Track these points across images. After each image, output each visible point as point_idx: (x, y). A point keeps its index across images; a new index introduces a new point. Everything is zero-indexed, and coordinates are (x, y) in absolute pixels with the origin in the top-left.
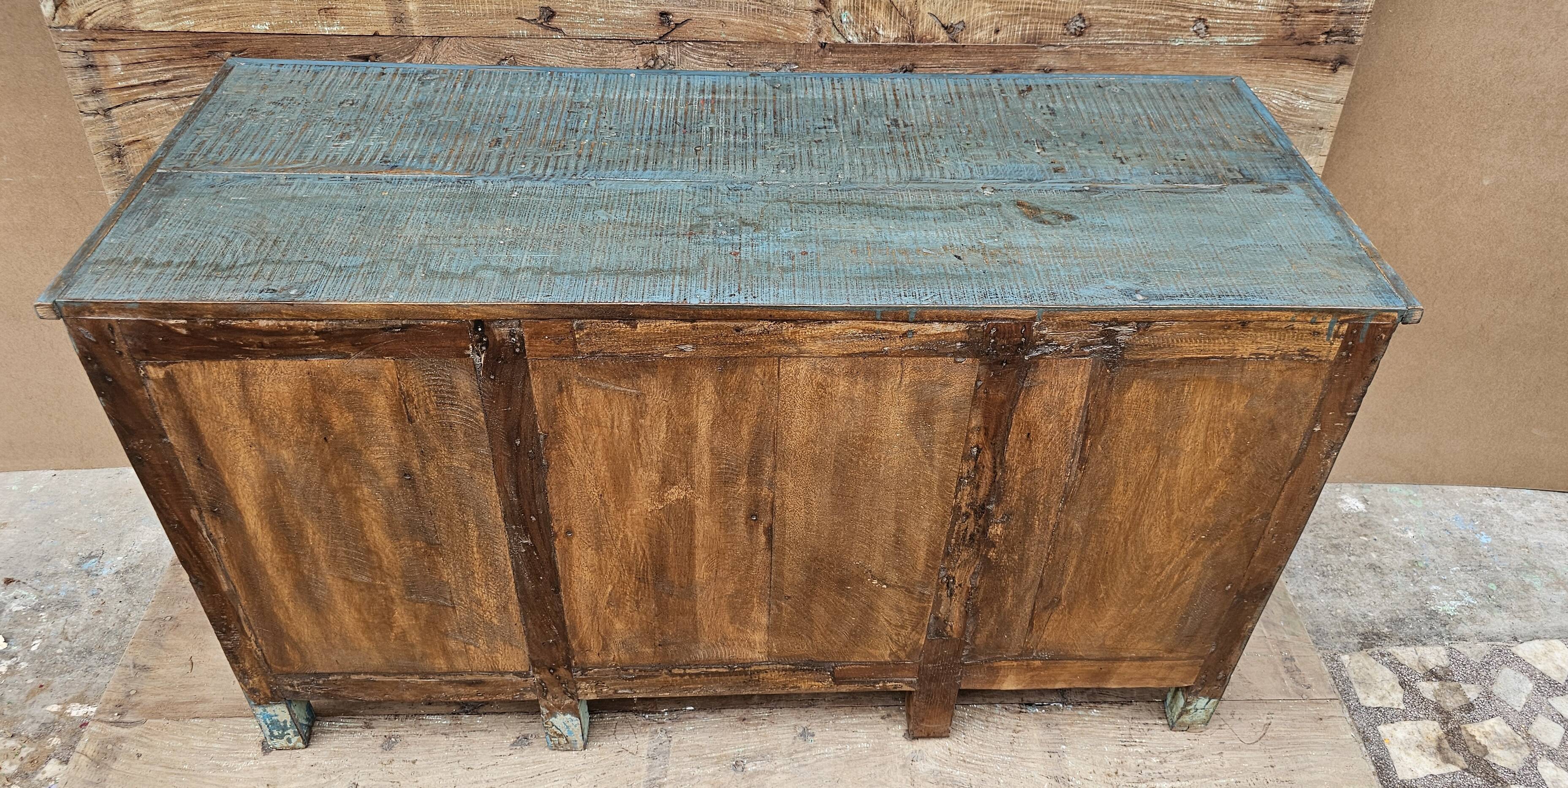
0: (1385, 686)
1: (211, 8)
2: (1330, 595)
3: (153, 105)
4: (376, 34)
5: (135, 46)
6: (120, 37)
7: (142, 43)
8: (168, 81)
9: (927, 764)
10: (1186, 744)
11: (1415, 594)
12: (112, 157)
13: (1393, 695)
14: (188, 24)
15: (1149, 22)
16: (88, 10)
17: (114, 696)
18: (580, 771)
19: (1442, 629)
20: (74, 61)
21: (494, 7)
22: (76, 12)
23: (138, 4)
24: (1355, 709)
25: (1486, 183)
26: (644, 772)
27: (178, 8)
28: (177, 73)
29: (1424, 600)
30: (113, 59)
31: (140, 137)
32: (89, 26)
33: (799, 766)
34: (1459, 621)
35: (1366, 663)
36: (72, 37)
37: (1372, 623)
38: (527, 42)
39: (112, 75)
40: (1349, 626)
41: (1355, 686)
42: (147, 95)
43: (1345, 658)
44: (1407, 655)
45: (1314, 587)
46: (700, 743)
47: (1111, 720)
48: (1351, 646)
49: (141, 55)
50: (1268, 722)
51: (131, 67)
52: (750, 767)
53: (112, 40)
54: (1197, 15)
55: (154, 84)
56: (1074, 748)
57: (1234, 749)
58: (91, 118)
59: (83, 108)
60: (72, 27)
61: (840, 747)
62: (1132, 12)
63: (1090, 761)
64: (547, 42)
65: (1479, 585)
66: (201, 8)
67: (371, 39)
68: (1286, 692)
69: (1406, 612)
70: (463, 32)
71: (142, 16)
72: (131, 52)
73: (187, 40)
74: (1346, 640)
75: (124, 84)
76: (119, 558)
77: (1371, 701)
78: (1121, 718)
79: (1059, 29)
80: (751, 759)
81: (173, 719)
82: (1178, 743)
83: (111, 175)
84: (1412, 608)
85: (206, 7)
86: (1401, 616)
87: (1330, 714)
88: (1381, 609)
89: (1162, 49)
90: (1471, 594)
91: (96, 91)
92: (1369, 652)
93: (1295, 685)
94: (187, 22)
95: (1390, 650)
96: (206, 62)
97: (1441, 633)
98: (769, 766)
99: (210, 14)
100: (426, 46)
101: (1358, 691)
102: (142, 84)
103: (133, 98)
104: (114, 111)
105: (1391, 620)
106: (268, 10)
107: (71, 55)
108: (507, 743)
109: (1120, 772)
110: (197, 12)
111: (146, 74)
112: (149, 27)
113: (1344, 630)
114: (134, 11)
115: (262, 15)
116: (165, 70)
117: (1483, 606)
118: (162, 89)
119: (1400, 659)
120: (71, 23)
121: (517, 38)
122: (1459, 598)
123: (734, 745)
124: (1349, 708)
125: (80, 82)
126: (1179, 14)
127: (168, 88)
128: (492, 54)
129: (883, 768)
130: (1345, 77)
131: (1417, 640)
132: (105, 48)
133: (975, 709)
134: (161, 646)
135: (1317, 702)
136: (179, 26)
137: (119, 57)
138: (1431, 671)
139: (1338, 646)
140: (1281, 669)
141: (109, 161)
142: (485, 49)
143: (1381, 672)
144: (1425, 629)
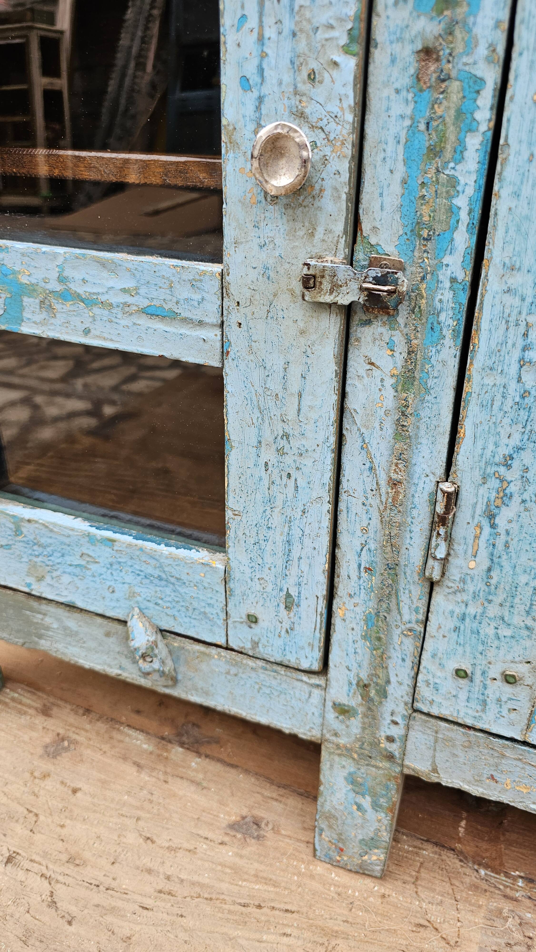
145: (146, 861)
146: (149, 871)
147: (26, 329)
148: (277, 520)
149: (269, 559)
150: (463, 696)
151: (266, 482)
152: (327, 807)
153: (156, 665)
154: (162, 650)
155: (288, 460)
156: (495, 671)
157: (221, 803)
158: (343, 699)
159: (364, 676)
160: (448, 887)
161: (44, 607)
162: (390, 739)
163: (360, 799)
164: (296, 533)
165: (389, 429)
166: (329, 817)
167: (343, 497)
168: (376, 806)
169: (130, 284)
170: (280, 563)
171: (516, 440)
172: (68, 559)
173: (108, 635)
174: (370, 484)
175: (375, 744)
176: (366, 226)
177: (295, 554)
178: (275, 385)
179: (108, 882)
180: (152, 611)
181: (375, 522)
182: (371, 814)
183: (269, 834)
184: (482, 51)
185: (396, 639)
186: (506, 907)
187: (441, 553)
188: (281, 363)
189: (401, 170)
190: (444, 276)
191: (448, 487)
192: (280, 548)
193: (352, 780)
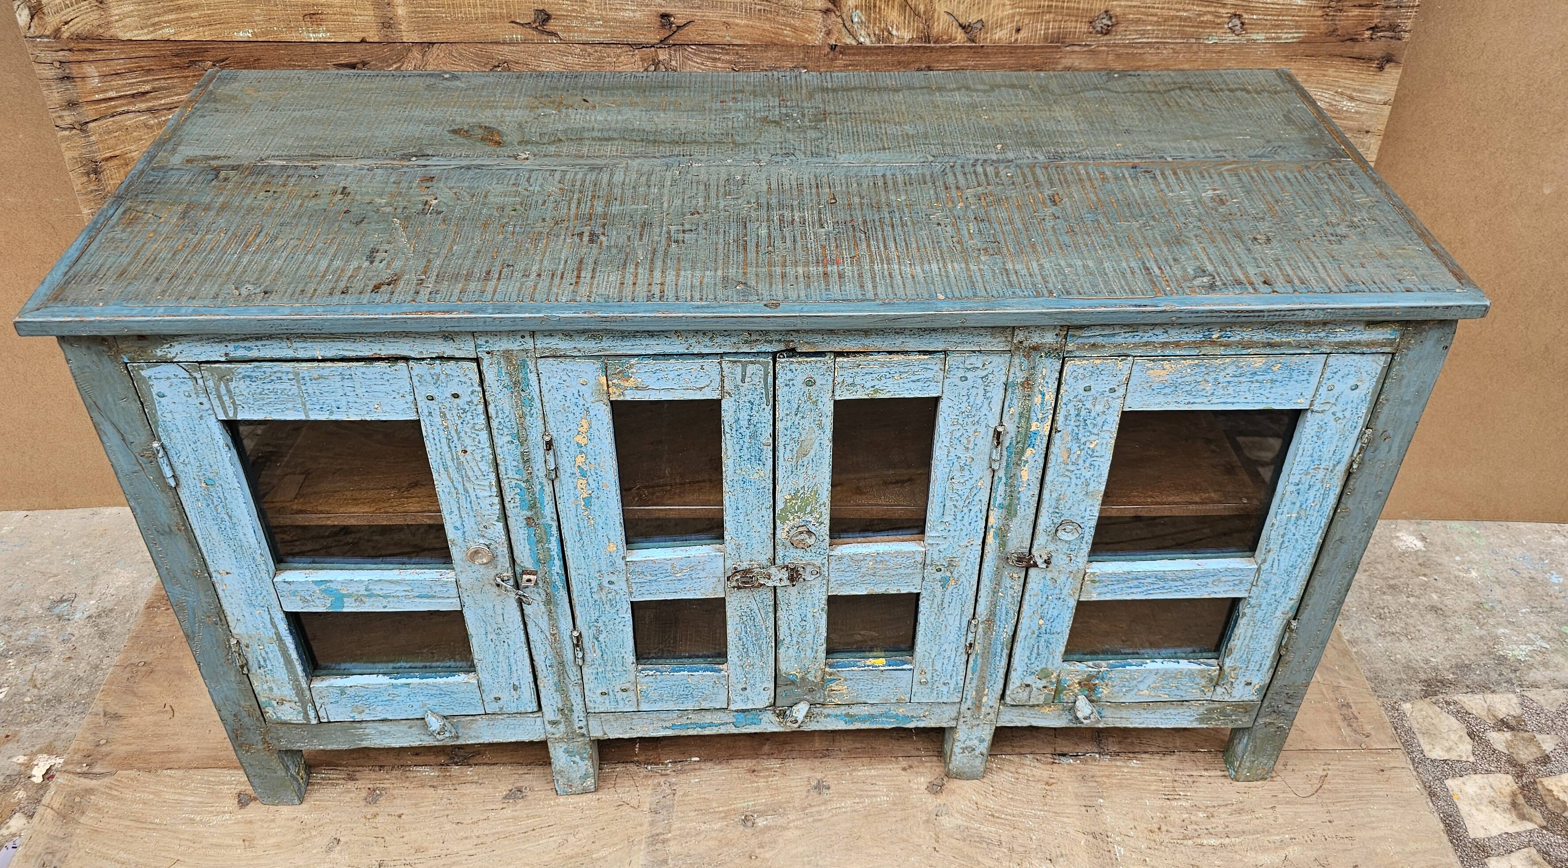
0: (1452, 737)
1: (192, 15)
2: (1389, 638)
3: (130, 119)
4: (363, 41)
5: (113, 56)
6: (98, 47)
7: (120, 53)
8: (147, 93)
9: (952, 819)
10: (1235, 798)
11: (1481, 638)
12: (88, 174)
13: (1461, 747)
14: (167, 32)
15: (1181, 19)
16: (64, 18)
17: (83, 745)
18: (577, 826)
19: (1512, 676)
20: (49, 73)
21: (487, 10)
22: (52, 21)
23: (116, 12)
24: (1419, 762)
25: (1547, 191)
26: (646, 827)
27: (159, 15)
28: (156, 84)
29: (1491, 644)
30: (90, 70)
31: (117, 153)
32: (66, 35)
33: (814, 821)
34: (1531, 667)
35: (1430, 712)
36: (48, 48)
37: (1435, 669)
38: (521, 47)
39: (89, 87)
40: (1411, 672)
41: (1419, 736)
42: (125, 108)
43: (1406, 707)
44: (1475, 703)
45: (1371, 629)
46: (707, 796)
47: (1153, 771)
48: (1413, 693)
49: (119, 66)
50: (1325, 773)
51: (109, 78)
52: (761, 822)
53: (89, 50)
54: (1232, 11)
55: (133, 96)
56: (1112, 802)
57: (1288, 803)
58: (66, 133)
59: (59, 122)
60: (48, 37)
61: (857, 800)
62: (1163, 8)
63: (1131, 815)
64: (542, 48)
65: (1552, 628)
66: (182, 15)
67: (358, 46)
68: (1344, 742)
69: (1473, 658)
70: (453, 37)
71: (120, 24)
72: (109, 63)
73: (167, 49)
74: (1407, 687)
75: (101, 96)
76: (92, 602)
77: (1437, 753)
78: (1163, 769)
79: (1085, 28)
80: (762, 814)
81: (144, 769)
82: (1226, 796)
83: (86, 194)
84: (1479, 653)
85: (187, 14)
86: (1467, 662)
87: (1392, 765)
88: (1445, 654)
89: (1195, 48)
90: (1543, 638)
91: (72, 105)
92: (1433, 700)
93: (1352, 734)
94: (167, 30)
95: (1455, 698)
96: (186, 73)
97: (1511, 679)
98: (781, 821)
99: (190, 21)
100: (416, 53)
101: (1421, 742)
102: (120, 97)
103: (110, 112)
104: (91, 125)
105: (1457, 665)
106: (252, 16)
107: (47, 67)
108: (499, 796)
109: (1164, 828)
110: (178, 20)
111: (124, 86)
112: (128, 36)
113: (1405, 677)
114: (113, 19)
115: (245, 21)
116: (144, 82)
117: (1556, 650)
118: (141, 102)
119: (1467, 708)
120: (47, 33)
121: (511, 43)
122: (1530, 642)
123: (744, 798)
124: (1412, 759)
125: (55, 95)
126: (1213, 9)
127: (147, 101)
128: (484, 60)
129: (904, 823)
130: (1393, 75)
131: (1485, 687)
132: (82, 59)
133: (1004, 760)
134: (135, 694)
135: (1378, 752)
136: (159, 35)
137: (96, 68)
138: (1502, 720)
139: (1398, 693)
140: (1338, 717)
141: (85, 179)
142: (477, 55)
143: (1447, 722)
144: (1494, 676)
145: (462, 834)
146: (466, 838)
147: (345, 610)
148: (501, 658)
149: (501, 674)
150: (607, 701)
151: (493, 645)
152: (558, 768)
153: (447, 734)
154: (449, 726)
155: (502, 636)
156: (617, 689)
157: (495, 788)
158: (553, 718)
159: (560, 706)
160: (632, 782)
161: (364, 725)
162: (581, 728)
163: (573, 759)
164: (512, 661)
165: (546, 618)
166: (560, 772)
167: (532, 644)
168: (582, 759)
169: (409, 588)
170: (507, 674)
171: (597, 614)
172: (380, 699)
173: (410, 727)
174: (543, 636)
175: (574, 732)
176: (518, 561)
177: (514, 668)
178: (490, 612)
179: (445, 852)
180: (438, 709)
181: (549, 648)
182: (581, 763)
183: (529, 793)
184: (549, 518)
185: (571, 689)
186: (662, 780)
187: (580, 655)
188: (491, 605)
189: (528, 547)
190: (554, 573)
191: (576, 634)
192: (506, 668)
193: (567, 751)
